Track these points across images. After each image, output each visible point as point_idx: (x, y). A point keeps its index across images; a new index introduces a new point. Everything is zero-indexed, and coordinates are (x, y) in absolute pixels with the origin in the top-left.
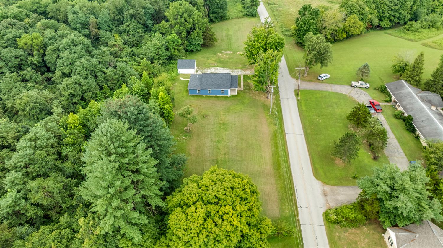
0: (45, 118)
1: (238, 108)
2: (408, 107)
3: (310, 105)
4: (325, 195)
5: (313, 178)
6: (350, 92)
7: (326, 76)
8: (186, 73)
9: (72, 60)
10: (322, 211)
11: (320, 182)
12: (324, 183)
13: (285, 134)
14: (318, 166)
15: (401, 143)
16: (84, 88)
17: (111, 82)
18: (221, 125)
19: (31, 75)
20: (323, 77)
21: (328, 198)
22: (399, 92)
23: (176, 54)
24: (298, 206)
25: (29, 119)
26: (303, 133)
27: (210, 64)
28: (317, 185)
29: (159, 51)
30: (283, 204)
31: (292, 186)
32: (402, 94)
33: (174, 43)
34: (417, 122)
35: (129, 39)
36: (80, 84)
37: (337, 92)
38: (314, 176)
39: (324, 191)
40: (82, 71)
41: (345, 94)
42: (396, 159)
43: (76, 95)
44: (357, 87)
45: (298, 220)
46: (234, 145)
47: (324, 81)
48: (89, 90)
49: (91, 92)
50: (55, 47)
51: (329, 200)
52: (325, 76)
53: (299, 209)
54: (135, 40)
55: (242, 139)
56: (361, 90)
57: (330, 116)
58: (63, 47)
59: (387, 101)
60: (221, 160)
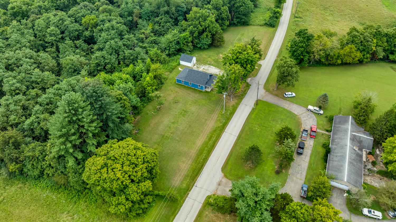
0: (76, 76)
1: (204, 102)
2: (336, 141)
3: (260, 115)
4: (219, 185)
5: (220, 169)
6: (302, 114)
7: (291, 95)
8: (185, 65)
9: (106, 40)
10: (209, 194)
11: (223, 174)
12: (225, 176)
13: (224, 131)
14: (230, 163)
15: (310, 167)
16: (106, 61)
17: (128, 60)
18: (183, 112)
19: (81, 44)
20: (287, 95)
21: (220, 187)
22: (341, 126)
23: (185, 48)
24: (195, 185)
25: (68, 74)
26: (237, 135)
27: (207, 62)
28: (219, 175)
29: (170, 44)
30: (185, 180)
31: (201, 170)
32: (340, 129)
33: (185, 39)
34: (333, 155)
35: (160, 29)
36: (104, 58)
37: (291, 111)
38: (222, 168)
39: (221, 181)
40: (109, 49)
41: (297, 114)
42: (295, 178)
43: (101, 65)
44: (311, 111)
45: (188, 194)
46: (182, 129)
47: (288, 99)
48: (109, 64)
49: (110, 65)
50: (101, 28)
51: (219, 189)
52: (289, 95)
53: (194, 187)
54: (163, 31)
55: (190, 126)
56: (313, 115)
57: (269, 129)
58: (105, 29)
59: (327, 131)
60: (166, 137)
